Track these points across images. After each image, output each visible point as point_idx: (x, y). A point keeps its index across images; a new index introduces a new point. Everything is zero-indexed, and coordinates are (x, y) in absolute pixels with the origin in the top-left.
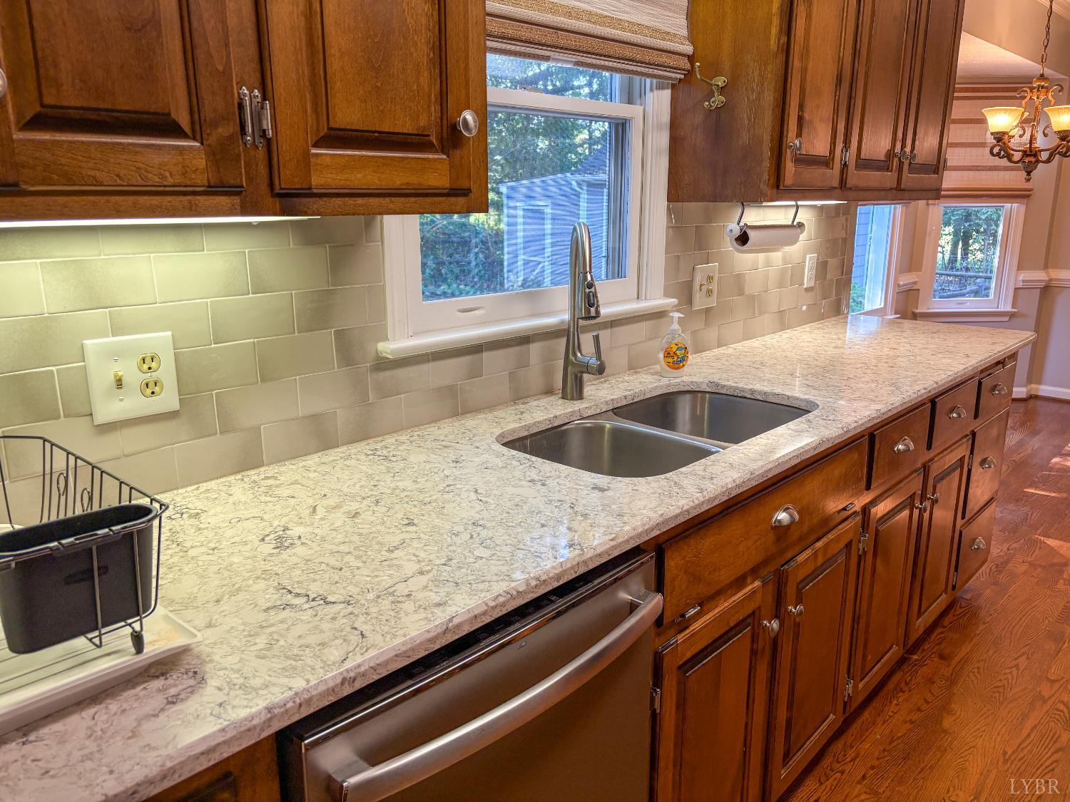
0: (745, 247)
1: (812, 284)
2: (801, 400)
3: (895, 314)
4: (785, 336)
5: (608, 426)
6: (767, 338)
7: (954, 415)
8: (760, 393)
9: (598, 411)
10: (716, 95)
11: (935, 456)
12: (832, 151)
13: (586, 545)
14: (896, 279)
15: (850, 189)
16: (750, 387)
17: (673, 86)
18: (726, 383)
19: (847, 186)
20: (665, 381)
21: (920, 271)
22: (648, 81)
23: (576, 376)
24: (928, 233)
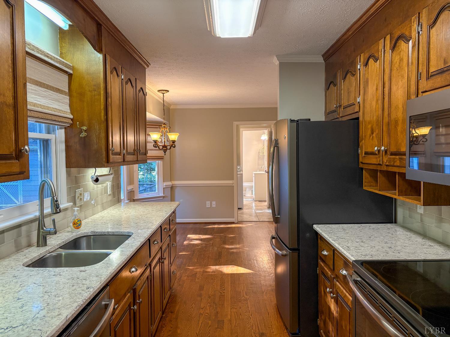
0: (98, 183)
1: (111, 193)
2: (126, 232)
3: (128, 200)
4: (105, 212)
5: (63, 253)
6: (100, 214)
7: (166, 230)
8: (111, 232)
9: (55, 249)
10: (83, 132)
11: (163, 244)
12: (121, 150)
13: (93, 287)
14: (127, 188)
15: (126, 162)
16: (107, 231)
17: (65, 128)
18: (98, 231)
19: (125, 161)
20: (74, 234)
21: (134, 184)
22: (56, 126)
23: (44, 237)
24: (134, 171)
